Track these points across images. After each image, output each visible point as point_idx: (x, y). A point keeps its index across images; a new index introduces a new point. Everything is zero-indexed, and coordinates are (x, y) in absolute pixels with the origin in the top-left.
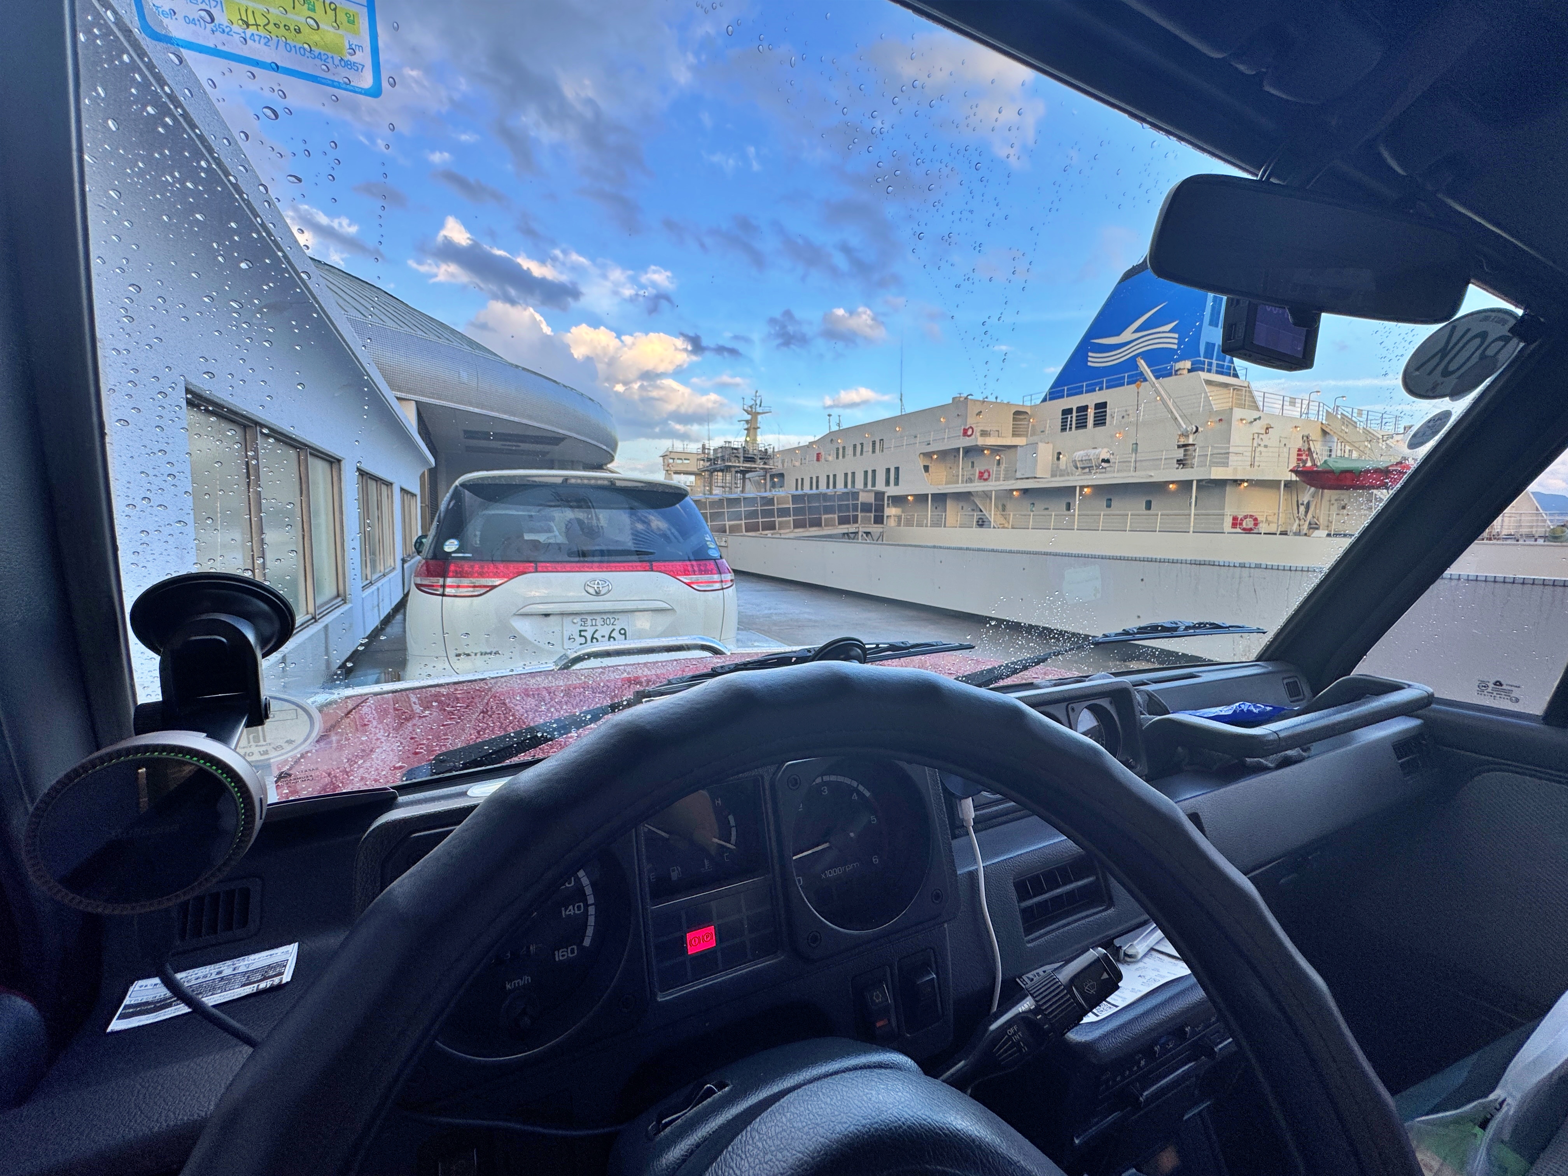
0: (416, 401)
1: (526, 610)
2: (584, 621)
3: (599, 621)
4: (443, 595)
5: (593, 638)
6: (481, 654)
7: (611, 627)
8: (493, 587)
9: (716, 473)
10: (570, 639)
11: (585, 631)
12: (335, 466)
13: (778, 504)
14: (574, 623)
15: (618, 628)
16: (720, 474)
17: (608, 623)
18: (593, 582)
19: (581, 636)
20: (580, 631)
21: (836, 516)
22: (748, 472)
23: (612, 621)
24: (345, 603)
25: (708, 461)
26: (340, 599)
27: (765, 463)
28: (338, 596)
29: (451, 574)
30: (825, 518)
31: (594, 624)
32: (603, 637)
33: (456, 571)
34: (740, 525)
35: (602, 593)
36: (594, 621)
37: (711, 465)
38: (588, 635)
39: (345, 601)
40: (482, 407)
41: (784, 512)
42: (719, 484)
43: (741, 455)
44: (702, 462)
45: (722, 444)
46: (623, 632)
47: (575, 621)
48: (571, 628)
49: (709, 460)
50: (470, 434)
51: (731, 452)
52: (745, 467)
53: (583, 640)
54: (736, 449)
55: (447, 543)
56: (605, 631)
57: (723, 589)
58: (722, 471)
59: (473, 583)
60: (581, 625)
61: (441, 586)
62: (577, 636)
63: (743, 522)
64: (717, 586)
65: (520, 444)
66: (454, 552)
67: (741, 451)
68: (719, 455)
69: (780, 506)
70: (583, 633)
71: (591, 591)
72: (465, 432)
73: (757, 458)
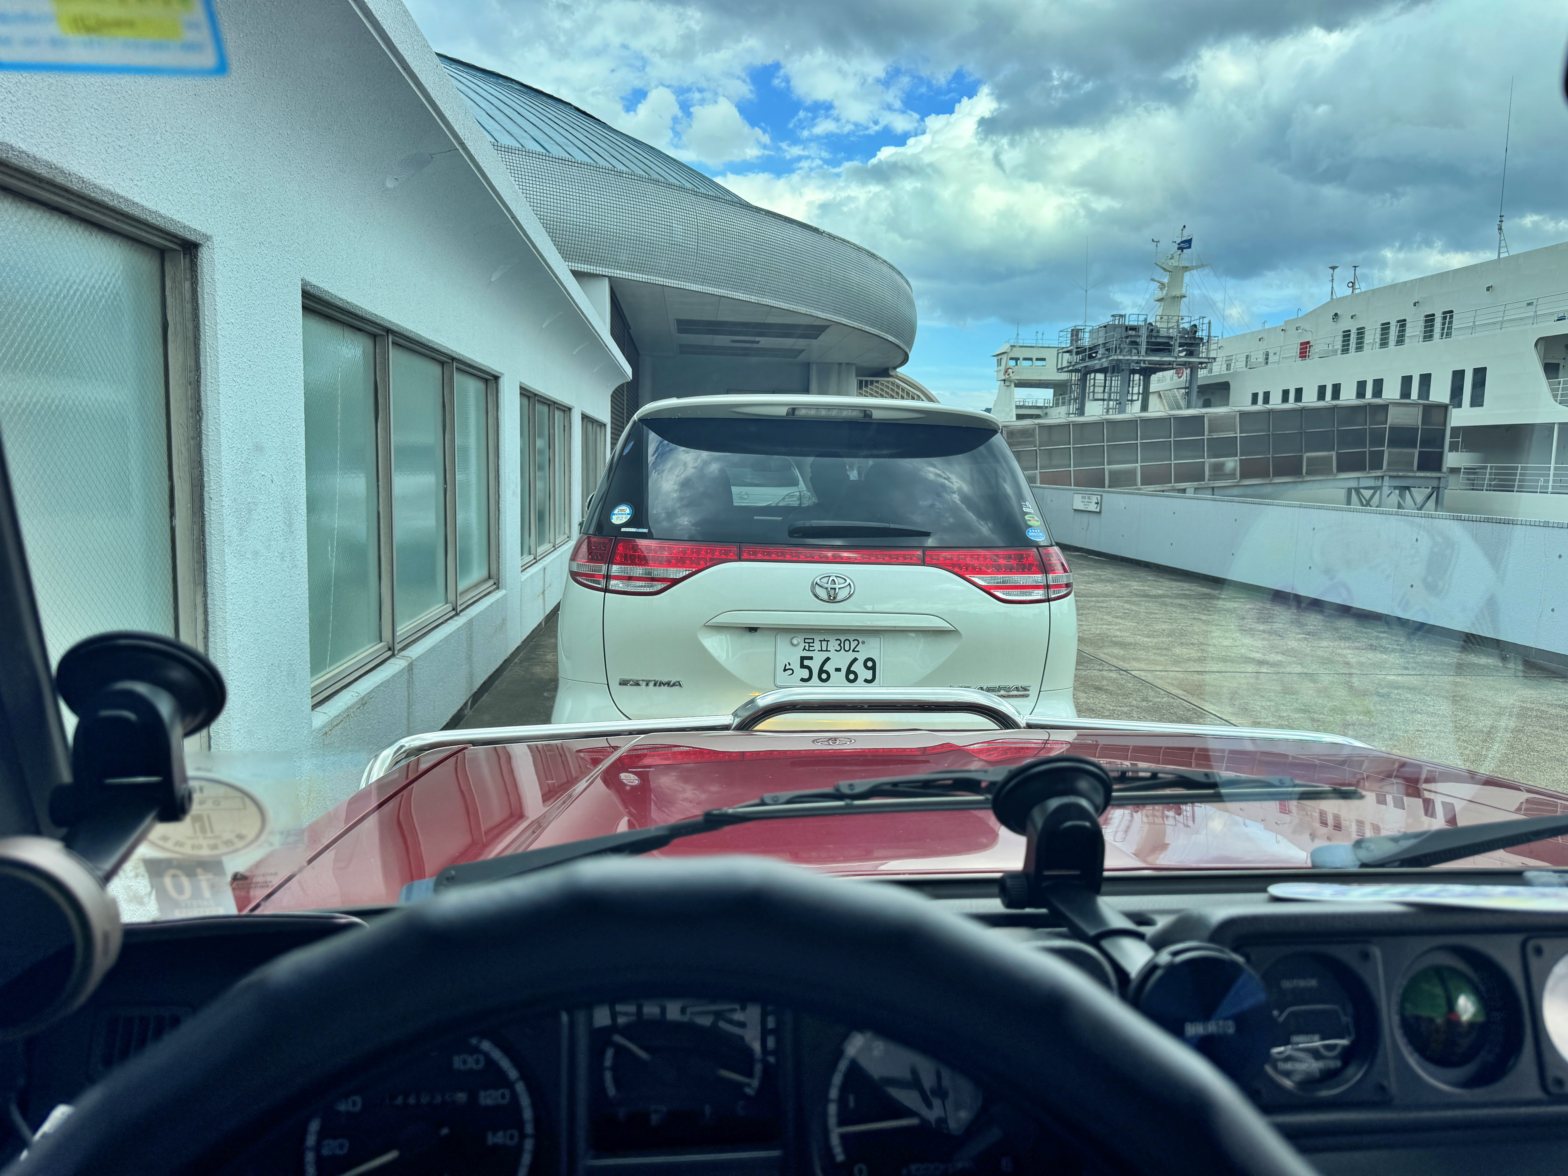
0: (610, 278)
1: (721, 620)
2: (809, 643)
3: (833, 645)
4: (606, 590)
5: (821, 671)
6: (655, 685)
7: (851, 656)
8: (675, 582)
9: (1092, 375)
10: (785, 670)
11: (811, 658)
12: (492, 384)
13: (1210, 431)
14: (793, 645)
15: (861, 659)
16: (1100, 376)
17: (847, 648)
18: (825, 580)
19: (803, 666)
20: (803, 659)
21: (1334, 454)
22: (1155, 371)
23: (853, 644)
24: (498, 588)
25: (1078, 353)
26: (491, 582)
27: (1190, 354)
28: (489, 577)
29: (618, 558)
30: (1308, 458)
31: (824, 648)
32: (838, 670)
33: (626, 555)
34: (1133, 472)
35: (839, 598)
36: (824, 644)
37: (1083, 360)
38: (815, 665)
39: (497, 586)
40: (704, 281)
41: (1223, 447)
42: (1100, 396)
43: (1143, 340)
44: (1067, 356)
45: (1106, 319)
46: (870, 664)
47: (795, 642)
48: (790, 653)
49: (1080, 351)
50: (685, 326)
51: (1124, 334)
52: (1150, 362)
53: (805, 674)
54: (1133, 328)
55: (616, 511)
56: (840, 660)
57: (1049, 600)
58: (1103, 370)
59: (650, 573)
60: (804, 649)
61: (603, 577)
62: (796, 665)
63: (1138, 465)
64: (1039, 594)
65: (757, 339)
66: (626, 525)
67: (1144, 332)
68: (1101, 341)
69: (1215, 436)
70: (806, 662)
71: (822, 594)
72: (680, 322)
73: (1175, 343)
